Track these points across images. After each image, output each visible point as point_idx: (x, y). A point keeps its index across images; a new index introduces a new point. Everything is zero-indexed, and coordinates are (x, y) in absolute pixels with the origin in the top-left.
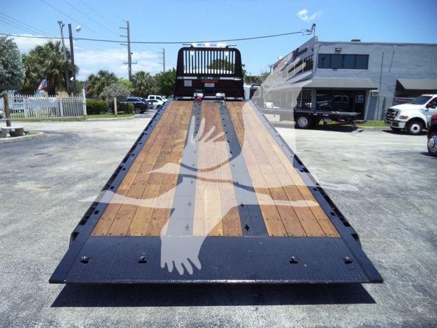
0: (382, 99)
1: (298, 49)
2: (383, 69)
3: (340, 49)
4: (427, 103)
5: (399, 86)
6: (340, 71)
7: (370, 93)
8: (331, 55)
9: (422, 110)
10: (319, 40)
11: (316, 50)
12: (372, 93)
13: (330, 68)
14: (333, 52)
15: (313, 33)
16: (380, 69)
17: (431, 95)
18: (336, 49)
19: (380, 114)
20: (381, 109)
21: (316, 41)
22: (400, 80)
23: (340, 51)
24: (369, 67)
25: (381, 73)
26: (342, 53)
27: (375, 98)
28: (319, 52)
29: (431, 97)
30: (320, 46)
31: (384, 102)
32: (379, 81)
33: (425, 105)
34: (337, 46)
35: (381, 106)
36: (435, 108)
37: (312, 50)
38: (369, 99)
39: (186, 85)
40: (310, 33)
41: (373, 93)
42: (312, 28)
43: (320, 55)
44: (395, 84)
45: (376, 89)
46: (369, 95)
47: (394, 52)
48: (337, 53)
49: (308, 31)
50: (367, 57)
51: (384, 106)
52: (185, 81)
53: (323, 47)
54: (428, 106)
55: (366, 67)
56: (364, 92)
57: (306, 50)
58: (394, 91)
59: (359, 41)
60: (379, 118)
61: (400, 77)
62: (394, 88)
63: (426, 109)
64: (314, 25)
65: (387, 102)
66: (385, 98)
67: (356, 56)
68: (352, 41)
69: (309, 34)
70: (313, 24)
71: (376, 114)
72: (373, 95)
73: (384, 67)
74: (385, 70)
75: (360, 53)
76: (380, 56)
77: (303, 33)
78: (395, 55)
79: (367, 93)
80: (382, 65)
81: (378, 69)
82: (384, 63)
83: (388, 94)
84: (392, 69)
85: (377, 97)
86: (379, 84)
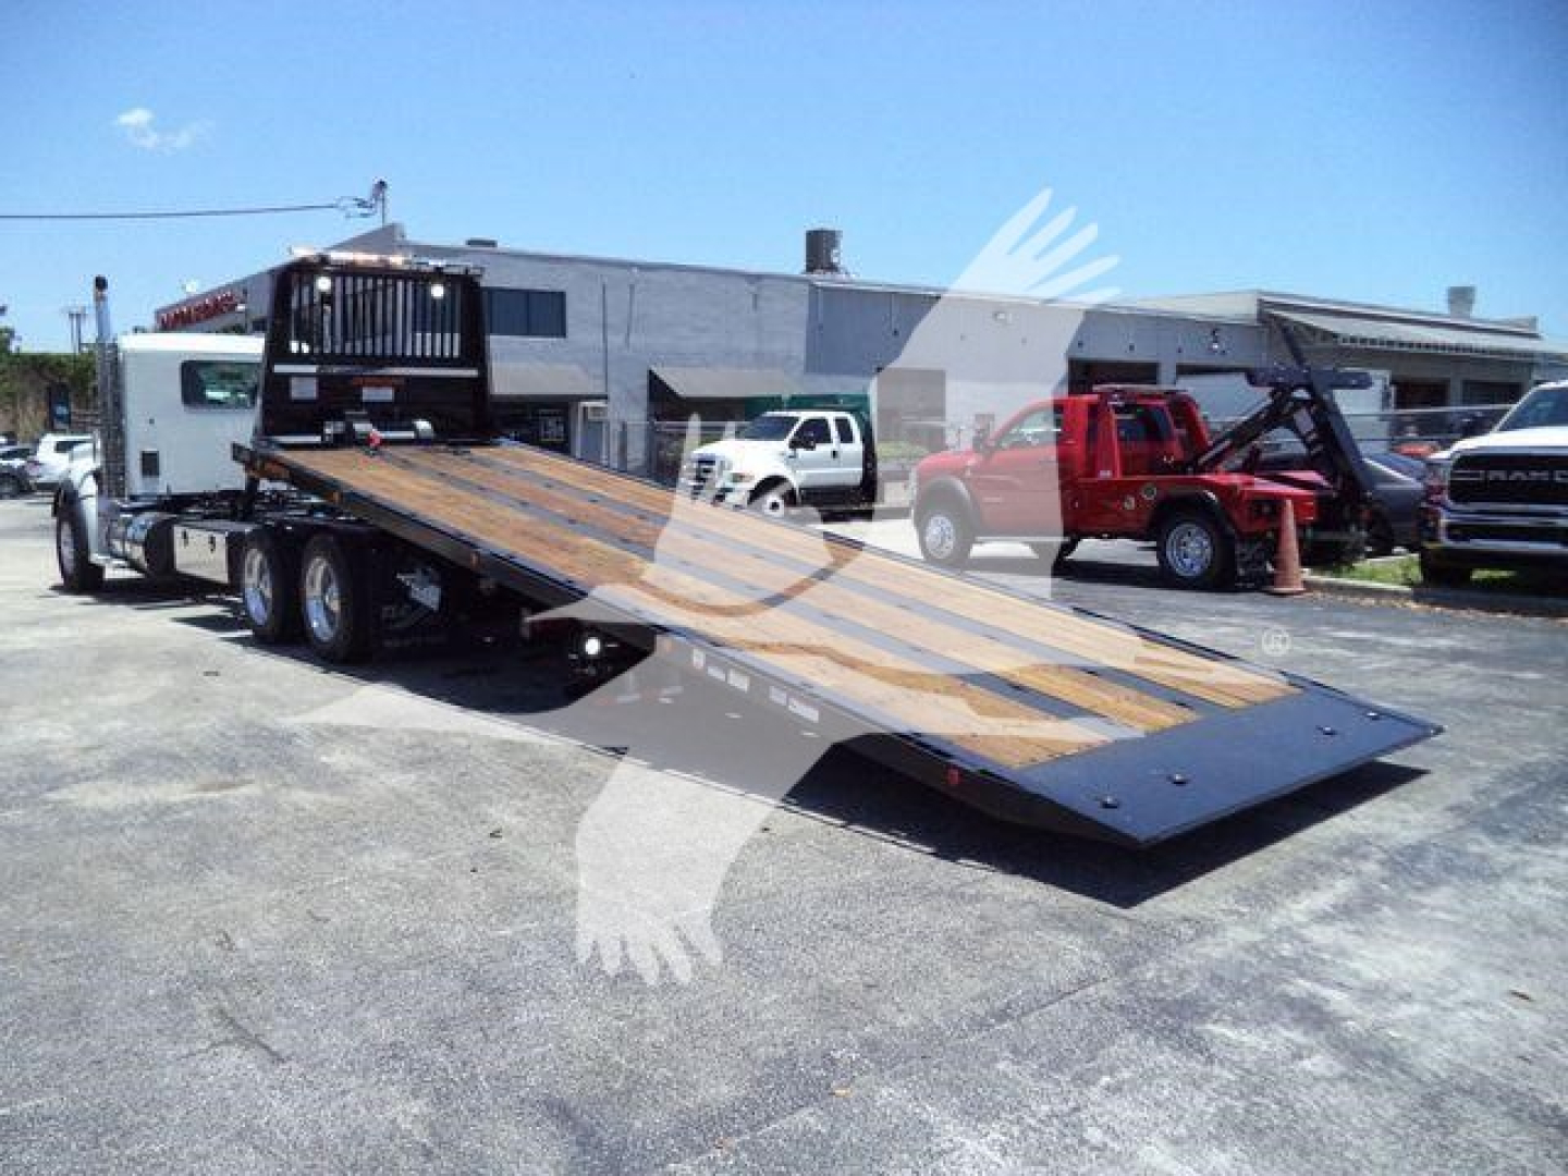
0: (615, 428)
2: (609, 338)
4: (791, 435)
5: (657, 388)
7: (581, 409)
9: (783, 454)
10: (408, 238)
12: (585, 409)
15: (379, 214)
16: (601, 338)
17: (792, 414)
21: (399, 237)
22: (654, 369)
24: (570, 329)
25: (606, 350)
27: (595, 426)
29: (795, 420)
30: (415, 257)
31: (624, 435)
32: (599, 371)
33: (787, 441)
34: (470, 261)
35: (614, 447)
36: (812, 448)
38: (579, 430)
39: (295, 394)
40: (366, 211)
41: (589, 411)
42: (375, 196)
44: (644, 381)
45: (600, 397)
46: (580, 417)
47: (632, 287)
49: (362, 204)
50: (560, 297)
51: (623, 449)
52: (294, 382)
54: (794, 445)
55: (562, 333)
56: (562, 407)
58: (644, 403)
59: (492, 244)
61: (654, 364)
62: (643, 393)
63: (790, 452)
64: (382, 185)
65: (630, 437)
66: (624, 426)
67: (528, 295)
68: (470, 243)
69: (364, 215)
70: (376, 181)
72: (590, 417)
73: (609, 332)
74: (616, 340)
75: (540, 287)
76: (597, 298)
77: (344, 208)
78: (638, 297)
79: (572, 411)
80: (605, 326)
81: (595, 338)
82: (610, 320)
83: (629, 413)
84: (632, 338)
85: (600, 423)
86: (602, 382)
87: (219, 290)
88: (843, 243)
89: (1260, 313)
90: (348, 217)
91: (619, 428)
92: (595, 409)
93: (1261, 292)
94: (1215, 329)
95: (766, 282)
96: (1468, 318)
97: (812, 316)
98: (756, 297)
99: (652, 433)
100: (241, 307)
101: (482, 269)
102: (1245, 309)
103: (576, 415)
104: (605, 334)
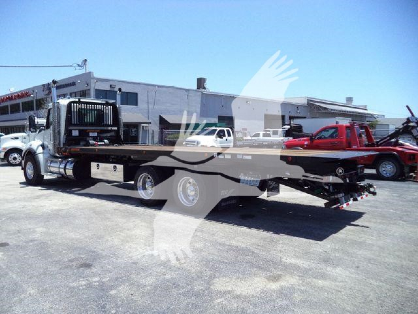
0: (151, 132)
3: (114, 86)
5: (162, 120)
8: (106, 91)
9: (214, 140)
11: (93, 86)
12: (143, 126)
14: (108, 88)
15: (85, 69)
16: (147, 106)
17: (215, 128)
18: (111, 86)
20: (150, 141)
21: (92, 76)
23: (114, 88)
24: (139, 104)
25: (148, 110)
26: (116, 90)
27: (145, 131)
28: (96, 88)
29: (216, 130)
30: (96, 82)
32: (147, 115)
33: (215, 136)
34: (111, 83)
35: (150, 138)
37: (88, 84)
38: (141, 132)
42: (83, 64)
43: (97, 90)
44: (158, 119)
46: (141, 129)
47: (156, 92)
48: (112, 89)
49: (79, 66)
50: (136, 94)
51: (153, 138)
53: (99, 83)
54: (217, 137)
55: (136, 104)
56: (136, 126)
57: (73, 84)
58: (158, 125)
61: (162, 114)
62: (158, 122)
64: (86, 60)
65: (154, 134)
66: (153, 131)
67: (127, 93)
69: (80, 69)
70: (84, 59)
73: (149, 104)
74: (151, 106)
75: (131, 91)
76: (146, 95)
77: (74, 67)
78: (157, 95)
80: (148, 103)
81: (145, 106)
82: (150, 101)
83: (155, 128)
84: (155, 106)
85: (146, 130)
86: (147, 119)
87: (24, 90)
88: (207, 82)
89: (308, 103)
90: (75, 69)
92: (146, 126)
93: (307, 97)
94: (298, 107)
95: (190, 92)
96: (351, 105)
97: (202, 101)
98: (188, 96)
99: (161, 133)
100: (32, 96)
101: (115, 86)
102: (304, 102)
103: (140, 128)
104: (148, 105)
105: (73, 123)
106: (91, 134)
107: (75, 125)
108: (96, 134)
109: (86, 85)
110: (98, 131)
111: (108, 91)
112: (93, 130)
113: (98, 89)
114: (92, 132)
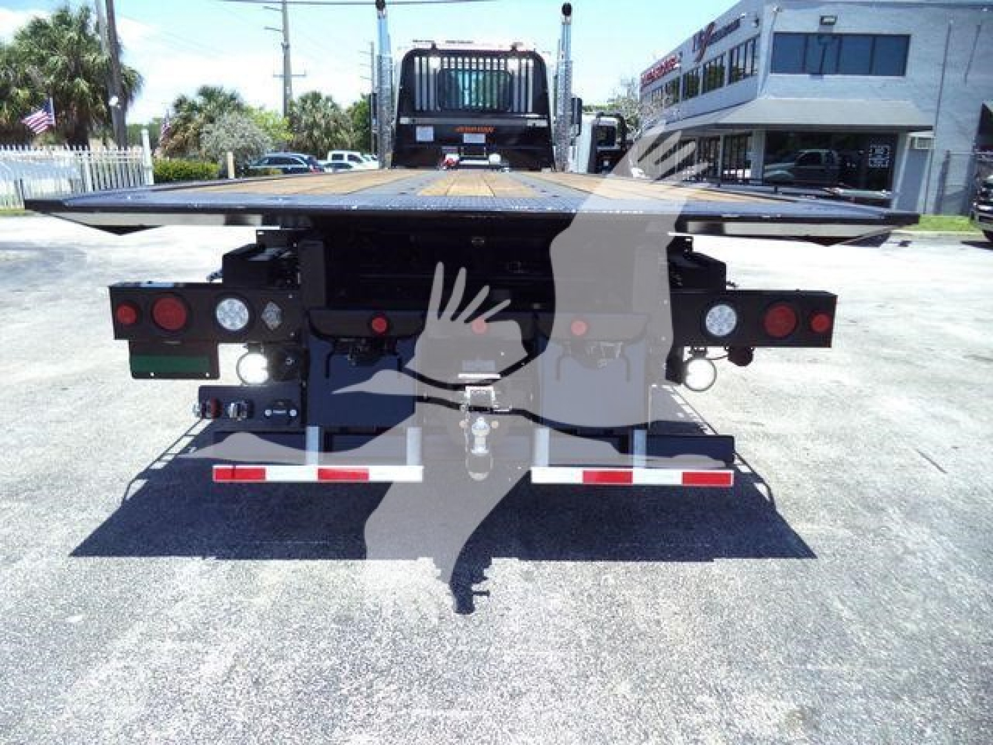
0: (939, 157)
1: (712, 25)
2: (947, 76)
3: (832, 20)
6: (832, 81)
7: (909, 140)
8: (806, 36)
11: (767, 23)
12: (913, 139)
13: (803, 70)
14: (812, 26)
16: (940, 74)
18: (822, 18)
19: (932, 197)
20: (934, 185)
22: (990, 106)
23: (832, 24)
24: (908, 71)
25: (942, 87)
26: (836, 30)
27: (921, 155)
28: (780, 28)
30: (778, 10)
31: (946, 165)
32: (934, 107)
34: (824, 11)
35: (936, 175)
37: (757, 21)
38: (905, 156)
41: (916, 141)
43: (776, 34)
44: (976, 114)
45: (929, 128)
46: (907, 147)
47: (979, 28)
48: (825, 30)
50: (904, 40)
51: (943, 177)
53: (787, 14)
55: (901, 70)
56: (890, 137)
57: (736, 25)
58: (973, 135)
60: (930, 207)
61: (990, 99)
62: (973, 127)
65: (952, 164)
66: (948, 156)
67: (874, 38)
71: (921, 197)
72: (916, 147)
73: (947, 70)
74: (953, 78)
75: (886, 32)
76: (940, 40)
78: (983, 37)
79: (900, 141)
80: (944, 65)
81: (932, 75)
82: (951, 59)
83: (956, 144)
84: (969, 77)
85: (927, 151)
86: (933, 115)
91: (942, 158)
92: (920, 139)
99: (975, 161)
100: (677, 65)
101: (836, 18)
103: (904, 144)
104: (943, 71)
105: (418, 108)
106: (468, 138)
107: (422, 113)
108: (481, 139)
109: (754, 24)
110: (486, 129)
111: (814, 34)
112: (472, 126)
113: (782, 30)
114: (468, 132)
